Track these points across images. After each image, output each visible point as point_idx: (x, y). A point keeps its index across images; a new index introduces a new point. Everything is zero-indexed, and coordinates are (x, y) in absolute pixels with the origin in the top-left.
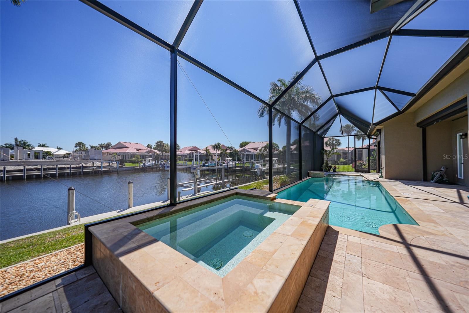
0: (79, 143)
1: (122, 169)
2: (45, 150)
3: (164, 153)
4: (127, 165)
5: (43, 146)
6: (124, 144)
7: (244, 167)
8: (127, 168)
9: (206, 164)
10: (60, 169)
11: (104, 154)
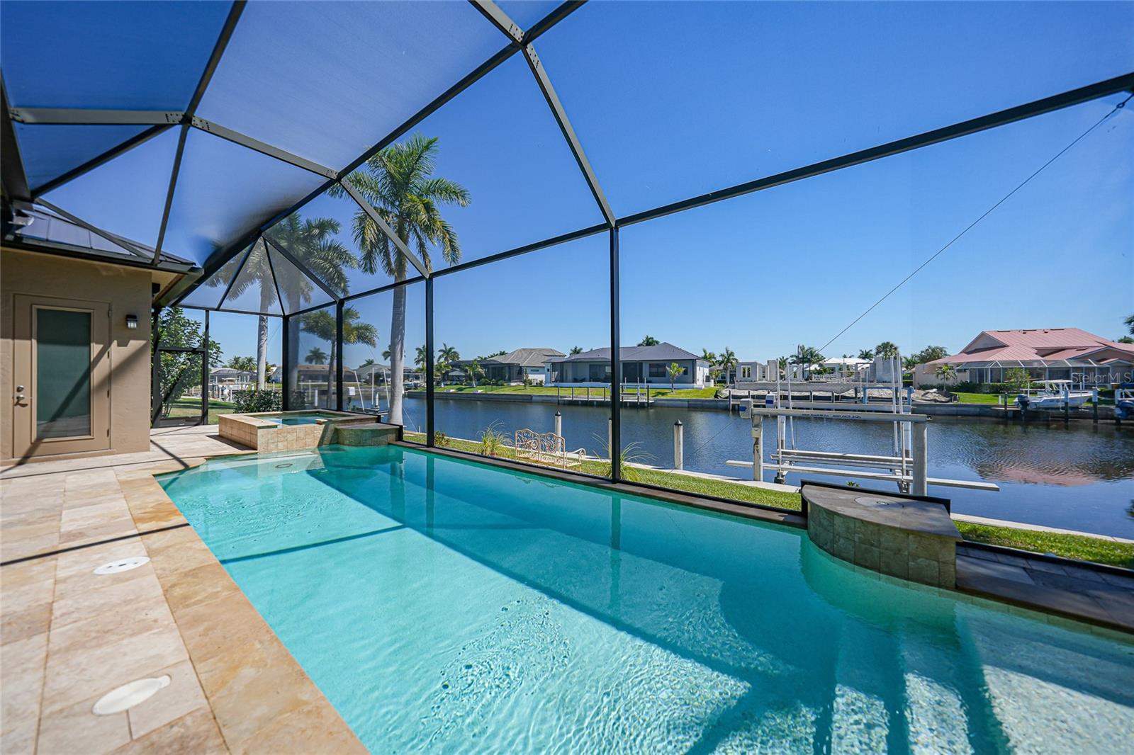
4: (967, 399)
6: (996, 335)
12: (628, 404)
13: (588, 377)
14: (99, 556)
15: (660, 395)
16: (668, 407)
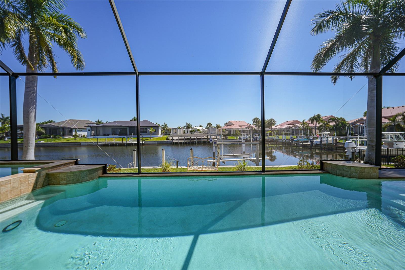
2: (198, 129)
4: (230, 138)
6: (232, 122)
11: (221, 130)
12: (134, 144)
13: (111, 134)
15: (146, 140)
16: (150, 144)
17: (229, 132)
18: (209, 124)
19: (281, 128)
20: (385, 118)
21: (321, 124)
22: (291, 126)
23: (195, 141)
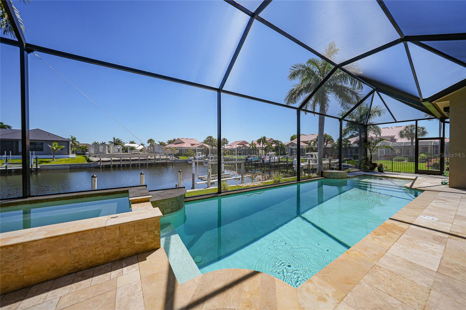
0: (150, 139)
1: (177, 161)
2: (131, 146)
3: (214, 147)
4: (182, 158)
5: (132, 143)
6: (182, 140)
7: (287, 162)
8: (181, 161)
9: (249, 158)
10: (132, 160)
11: (167, 149)
12: (13, 171)
14: (434, 224)
15: (45, 163)
17: (179, 151)
18: (151, 141)
19: (232, 148)
20: (304, 142)
21: (266, 146)
22: (241, 146)
23: (137, 162)
